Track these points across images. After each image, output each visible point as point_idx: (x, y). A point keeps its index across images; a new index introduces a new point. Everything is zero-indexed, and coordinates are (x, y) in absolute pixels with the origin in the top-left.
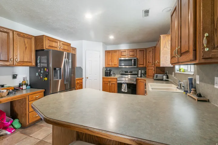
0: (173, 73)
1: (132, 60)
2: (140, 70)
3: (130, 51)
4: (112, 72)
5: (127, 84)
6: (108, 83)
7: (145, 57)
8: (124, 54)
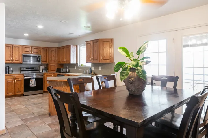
1: (37, 57)
2: (41, 66)
3: (34, 48)
4: (11, 68)
5: (36, 79)
6: (12, 81)
7: (47, 55)
8: (28, 50)
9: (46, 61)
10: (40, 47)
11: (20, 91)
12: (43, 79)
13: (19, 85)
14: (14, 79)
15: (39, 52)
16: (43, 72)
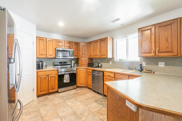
0: (111, 62)
1: (69, 51)
2: (72, 60)
3: (67, 43)
4: (45, 63)
5: (69, 74)
6: (46, 77)
7: (78, 50)
8: (61, 44)
9: (77, 56)
10: (72, 42)
11: (54, 88)
12: (76, 73)
13: (53, 81)
14: (48, 76)
15: (71, 47)
16: (74, 66)
